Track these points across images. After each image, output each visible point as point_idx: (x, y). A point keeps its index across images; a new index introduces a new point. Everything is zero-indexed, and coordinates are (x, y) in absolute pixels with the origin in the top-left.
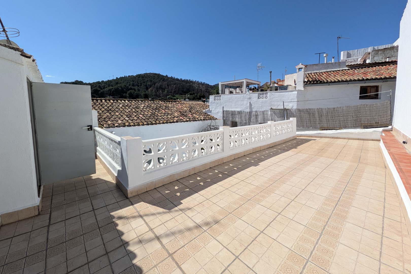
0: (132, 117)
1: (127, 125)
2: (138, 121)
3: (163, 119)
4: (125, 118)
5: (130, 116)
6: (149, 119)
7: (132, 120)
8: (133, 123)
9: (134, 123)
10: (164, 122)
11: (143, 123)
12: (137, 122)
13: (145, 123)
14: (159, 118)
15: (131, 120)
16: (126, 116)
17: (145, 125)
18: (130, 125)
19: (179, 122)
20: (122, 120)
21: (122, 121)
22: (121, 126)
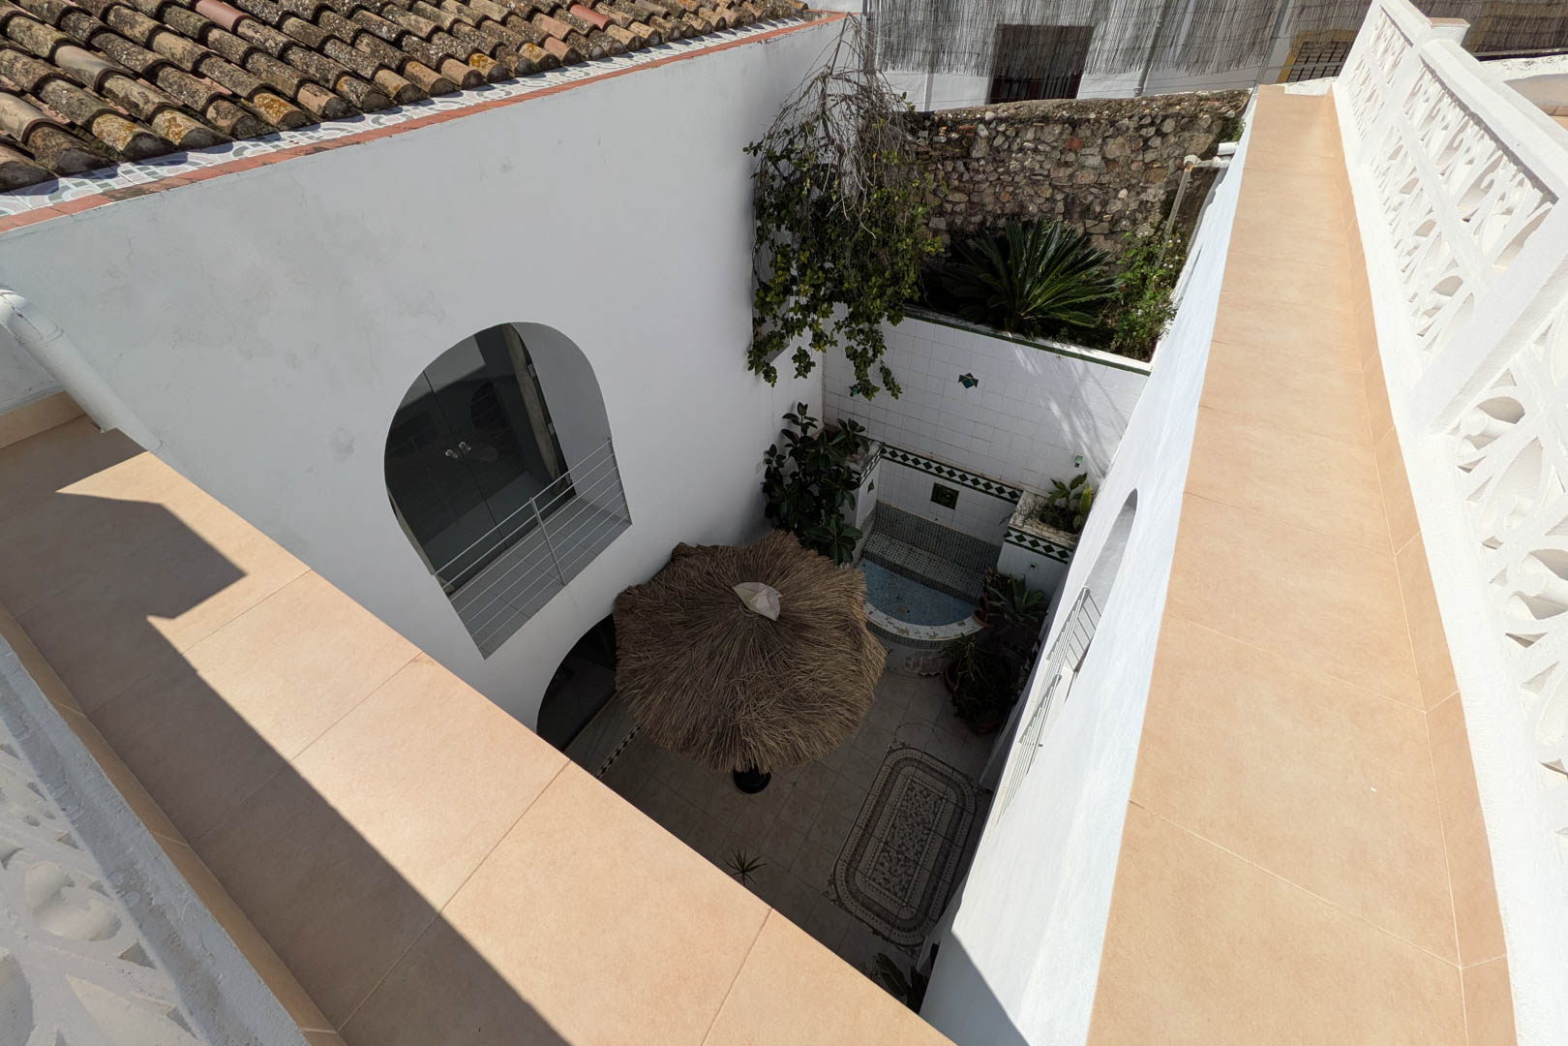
0: (127, 31)
1: (120, 147)
2: (220, 77)
3: (450, 31)
4: (50, 60)
5: (96, 21)
6: (320, 50)
7: (151, 74)
8: (180, 117)
9: (185, 109)
10: (485, 72)
11: (294, 101)
12: (220, 96)
13: (314, 100)
14: (409, 33)
15: (135, 76)
16: (58, 27)
17: (325, 118)
18: (165, 142)
19: (591, 58)
20: (27, 82)
21: (37, 89)
22: (51, 165)
